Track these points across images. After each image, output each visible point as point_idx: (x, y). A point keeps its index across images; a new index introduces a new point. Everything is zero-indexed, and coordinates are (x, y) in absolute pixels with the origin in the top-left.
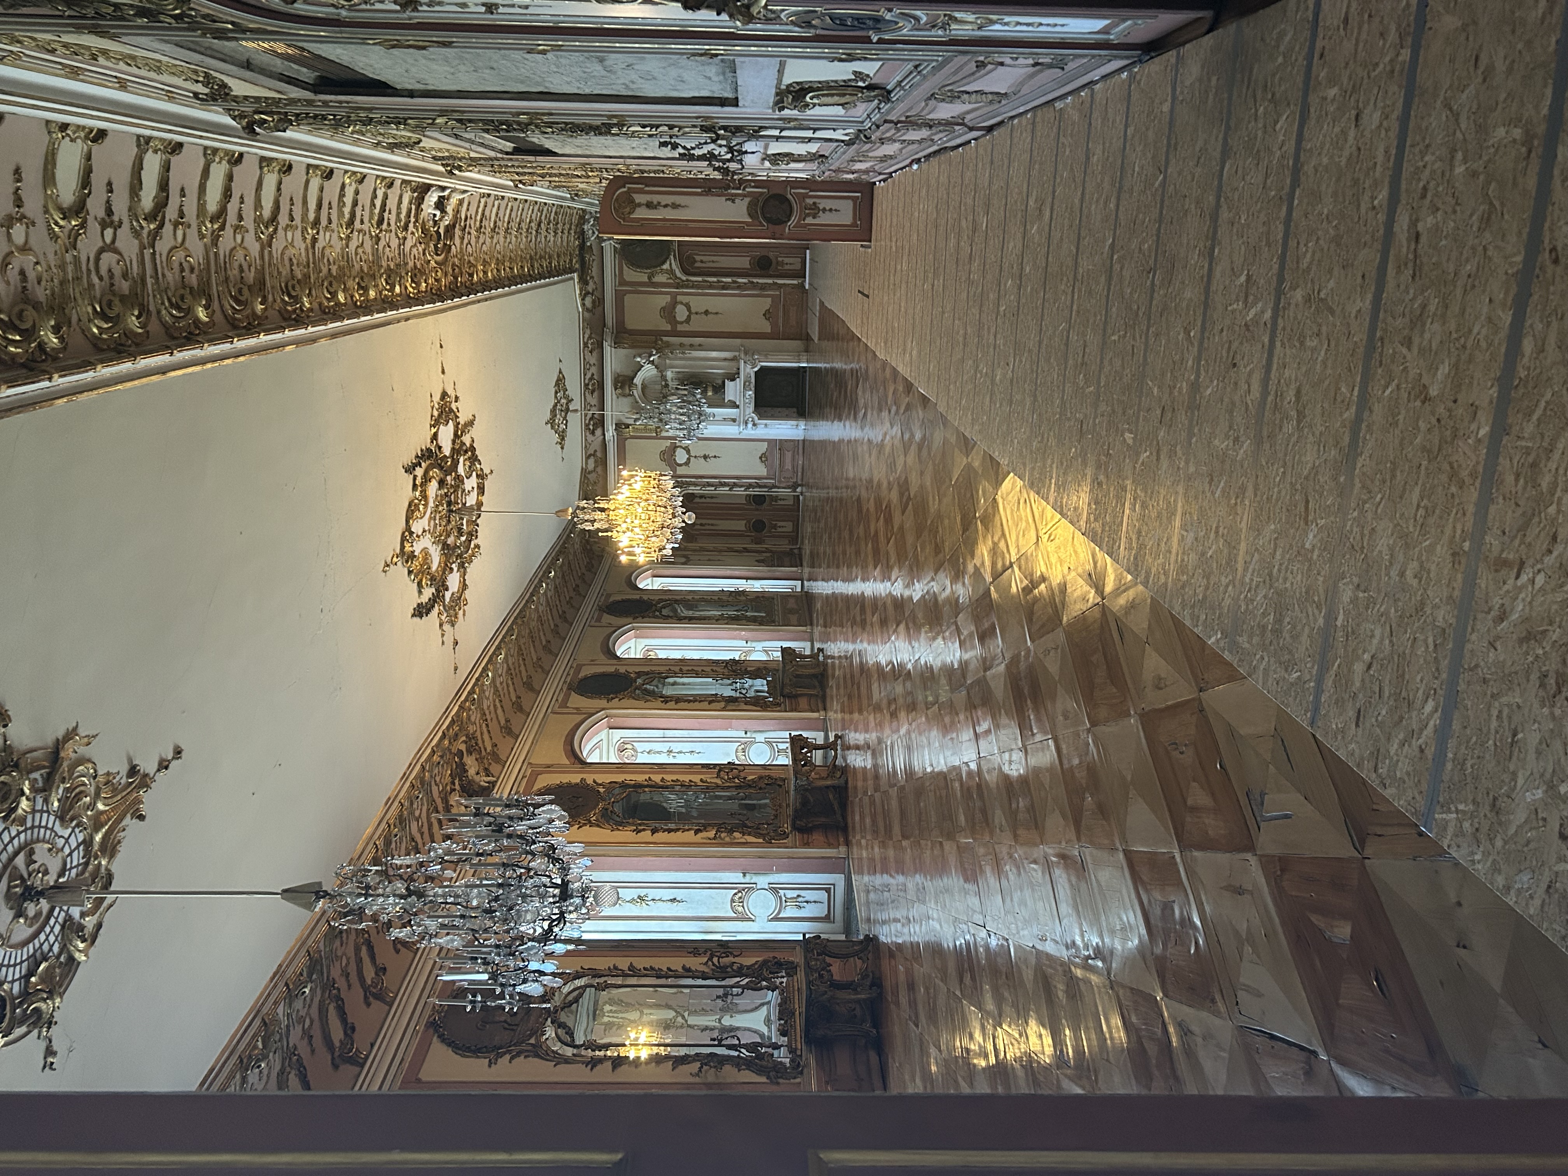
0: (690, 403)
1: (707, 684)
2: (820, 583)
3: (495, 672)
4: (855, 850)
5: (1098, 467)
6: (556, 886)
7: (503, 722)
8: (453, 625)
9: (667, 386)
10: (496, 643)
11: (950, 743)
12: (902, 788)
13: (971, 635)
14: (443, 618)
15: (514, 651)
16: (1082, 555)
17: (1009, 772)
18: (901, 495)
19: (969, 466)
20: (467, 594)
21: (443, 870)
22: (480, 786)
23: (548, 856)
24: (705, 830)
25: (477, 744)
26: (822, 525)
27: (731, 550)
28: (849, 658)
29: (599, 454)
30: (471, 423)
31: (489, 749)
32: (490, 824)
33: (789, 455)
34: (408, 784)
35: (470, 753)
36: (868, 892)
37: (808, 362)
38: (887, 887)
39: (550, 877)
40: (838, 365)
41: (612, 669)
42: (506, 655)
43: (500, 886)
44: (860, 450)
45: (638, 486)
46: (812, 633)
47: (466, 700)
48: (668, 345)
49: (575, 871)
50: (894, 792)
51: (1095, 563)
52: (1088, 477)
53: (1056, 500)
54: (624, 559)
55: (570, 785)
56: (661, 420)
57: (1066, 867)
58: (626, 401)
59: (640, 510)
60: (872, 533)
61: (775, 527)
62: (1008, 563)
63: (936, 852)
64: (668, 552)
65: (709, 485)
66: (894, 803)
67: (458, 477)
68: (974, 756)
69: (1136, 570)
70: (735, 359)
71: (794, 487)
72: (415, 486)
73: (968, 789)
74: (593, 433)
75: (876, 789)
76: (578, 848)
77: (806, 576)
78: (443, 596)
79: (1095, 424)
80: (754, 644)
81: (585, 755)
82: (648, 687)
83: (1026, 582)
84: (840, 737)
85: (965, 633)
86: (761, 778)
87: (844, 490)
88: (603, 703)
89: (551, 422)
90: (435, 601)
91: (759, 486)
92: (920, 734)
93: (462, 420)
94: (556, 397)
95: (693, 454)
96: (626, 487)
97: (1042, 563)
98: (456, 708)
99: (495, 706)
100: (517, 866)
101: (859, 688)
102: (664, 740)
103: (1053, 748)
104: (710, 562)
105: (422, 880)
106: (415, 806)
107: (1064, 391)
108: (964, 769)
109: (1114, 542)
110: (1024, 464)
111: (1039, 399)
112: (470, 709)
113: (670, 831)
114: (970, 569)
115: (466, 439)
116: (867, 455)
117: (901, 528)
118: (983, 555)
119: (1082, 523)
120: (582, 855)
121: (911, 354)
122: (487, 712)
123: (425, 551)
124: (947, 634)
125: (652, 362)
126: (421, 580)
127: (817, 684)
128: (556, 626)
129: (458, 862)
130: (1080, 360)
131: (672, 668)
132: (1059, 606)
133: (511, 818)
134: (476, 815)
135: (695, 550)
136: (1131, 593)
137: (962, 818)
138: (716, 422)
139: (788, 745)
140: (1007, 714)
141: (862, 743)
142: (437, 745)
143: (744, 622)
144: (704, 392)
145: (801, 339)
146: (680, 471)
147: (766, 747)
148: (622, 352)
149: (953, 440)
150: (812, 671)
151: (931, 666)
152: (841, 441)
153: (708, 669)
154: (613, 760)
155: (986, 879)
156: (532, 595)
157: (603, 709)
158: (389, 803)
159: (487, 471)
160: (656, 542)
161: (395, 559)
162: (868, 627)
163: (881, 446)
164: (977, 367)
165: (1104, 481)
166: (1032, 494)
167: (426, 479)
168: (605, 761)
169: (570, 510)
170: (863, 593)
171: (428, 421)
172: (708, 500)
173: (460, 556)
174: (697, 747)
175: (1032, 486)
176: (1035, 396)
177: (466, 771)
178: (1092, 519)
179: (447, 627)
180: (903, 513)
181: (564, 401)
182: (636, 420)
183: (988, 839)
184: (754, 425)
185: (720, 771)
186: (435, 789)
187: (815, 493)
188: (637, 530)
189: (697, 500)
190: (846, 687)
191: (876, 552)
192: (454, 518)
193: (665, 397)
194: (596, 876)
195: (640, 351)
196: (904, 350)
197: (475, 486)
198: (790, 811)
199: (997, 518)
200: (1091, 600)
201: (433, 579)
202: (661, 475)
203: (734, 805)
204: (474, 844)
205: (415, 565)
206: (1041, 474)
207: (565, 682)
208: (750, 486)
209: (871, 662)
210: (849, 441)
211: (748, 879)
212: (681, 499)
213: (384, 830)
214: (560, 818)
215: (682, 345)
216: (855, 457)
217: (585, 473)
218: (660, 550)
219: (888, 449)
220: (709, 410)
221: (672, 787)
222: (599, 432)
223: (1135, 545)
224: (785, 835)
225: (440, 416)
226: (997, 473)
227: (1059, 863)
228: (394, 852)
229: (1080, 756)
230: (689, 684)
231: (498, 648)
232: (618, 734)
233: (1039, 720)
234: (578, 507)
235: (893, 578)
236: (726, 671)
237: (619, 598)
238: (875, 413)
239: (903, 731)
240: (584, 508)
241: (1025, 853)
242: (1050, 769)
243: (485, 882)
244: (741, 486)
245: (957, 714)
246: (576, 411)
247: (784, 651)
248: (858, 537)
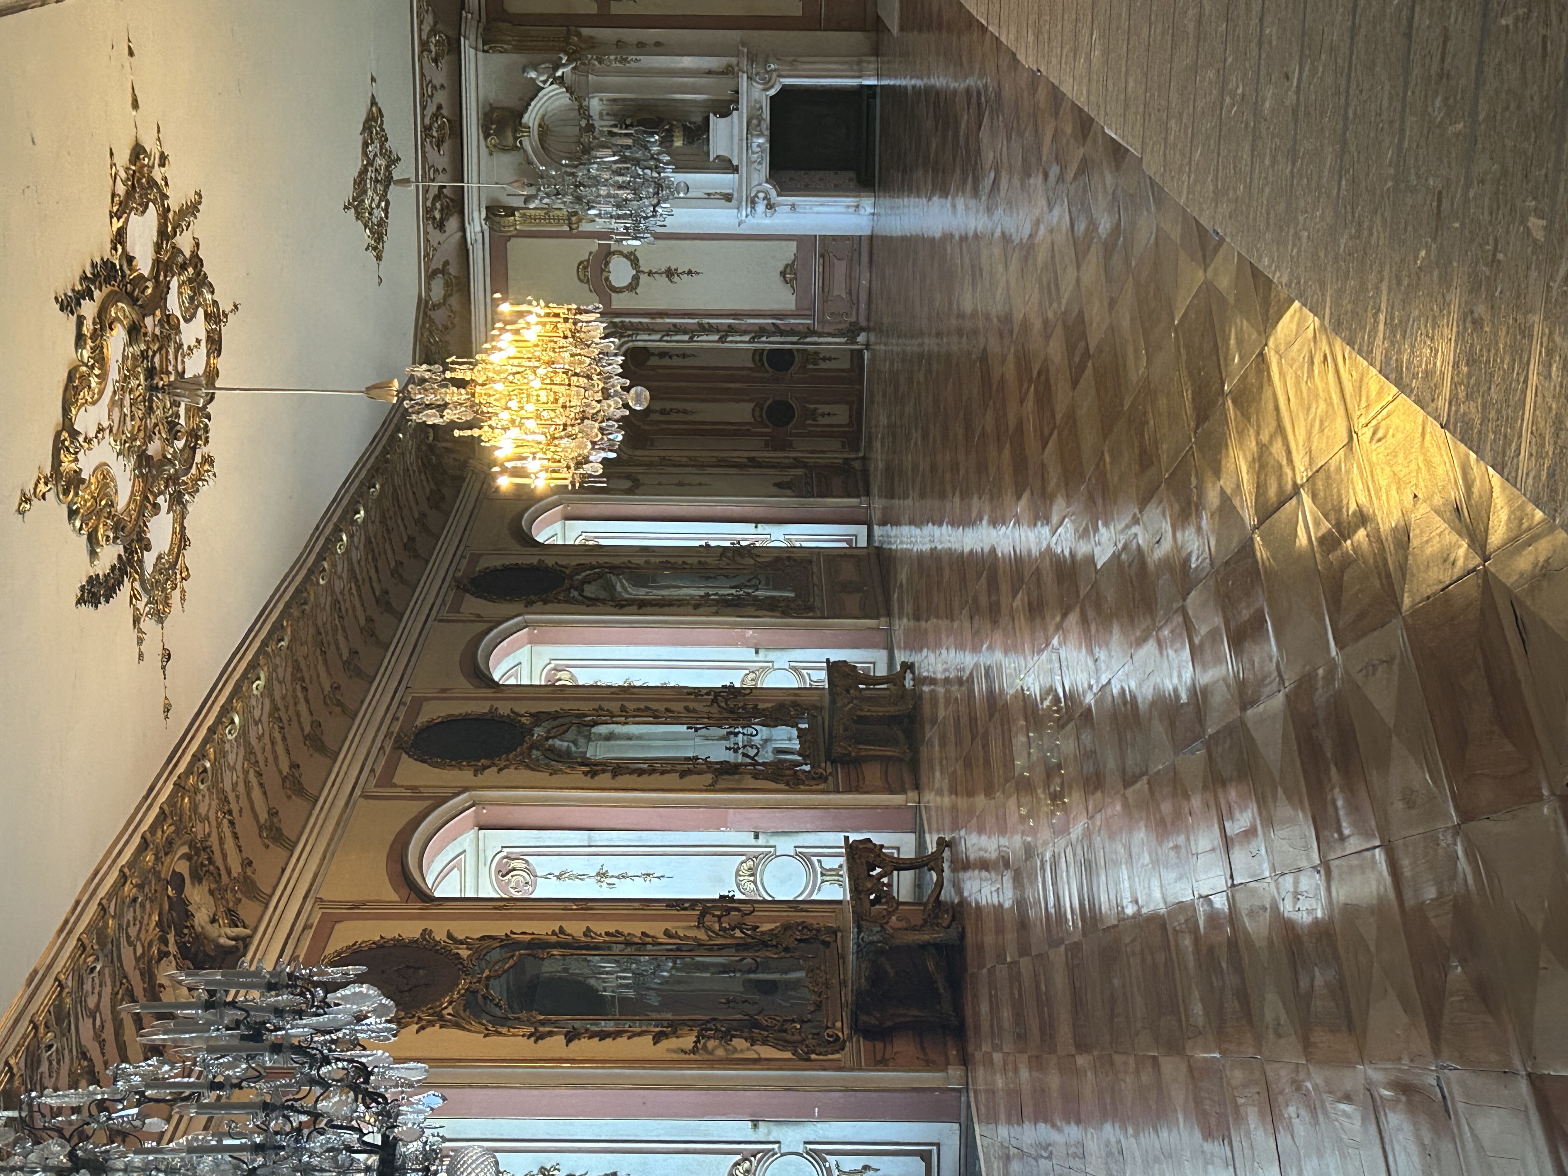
0: (637, 162)
1: (675, 737)
2: (906, 530)
3: (246, 714)
4: (980, 1073)
5: (1474, 288)
6: (370, 1149)
7: (263, 817)
8: (161, 621)
9: (590, 128)
10: (249, 656)
11: (1172, 854)
12: (1075, 948)
13: (1214, 634)
14: (140, 605)
15: (285, 672)
16: (1441, 471)
17: (1295, 916)
18: (1071, 347)
19: (1209, 289)
20: (189, 557)
21: (142, 1116)
22: (219, 946)
23: (355, 1088)
24: (675, 1033)
25: (210, 859)
26: (909, 409)
27: (722, 463)
28: (965, 682)
29: (453, 270)
30: (192, 209)
31: (236, 870)
32: (237, 1025)
33: (840, 268)
34: (72, 943)
35: (197, 878)
36: (1007, 1159)
37: (879, 76)
38: (1046, 1149)
39: (359, 1130)
40: (939, 81)
41: (482, 708)
42: (269, 680)
43: (258, 1149)
44: (985, 254)
45: (532, 335)
46: (889, 632)
47: (189, 771)
48: (592, 44)
49: (408, 1118)
50: (1058, 956)
51: (1469, 486)
52: (1454, 307)
53: (1388, 358)
54: (504, 483)
55: (399, 944)
56: (579, 199)
57: (1412, 1109)
58: (506, 159)
59: (537, 384)
60: (1012, 427)
61: (813, 414)
62: (1289, 486)
63: (1144, 1078)
64: (595, 468)
65: (678, 329)
66: (1060, 980)
67: (168, 320)
68: (1221, 883)
69: (1552, 499)
70: (728, 71)
71: (852, 332)
72: (80, 339)
73: (1211, 950)
74: (440, 226)
75: (1024, 950)
76: (415, 1072)
77: (877, 515)
78: (141, 561)
79: (1466, 201)
80: (773, 655)
81: (430, 881)
82: (557, 743)
83: (1326, 526)
84: (949, 844)
85: (1203, 630)
86: (787, 927)
87: (955, 339)
88: (465, 776)
89: (356, 205)
90: (123, 572)
91: (778, 331)
92: (1112, 837)
93: (174, 203)
94: (365, 154)
95: (644, 267)
96: (508, 337)
97: (1359, 486)
98: (170, 787)
99: (247, 783)
100: (292, 1108)
101: (985, 746)
102: (592, 851)
103: (1383, 866)
104: (682, 488)
105: (103, 1137)
106: (88, 987)
107: (1402, 131)
108: (1202, 910)
109: (1507, 442)
110: (1322, 284)
111: (1352, 149)
112: (197, 790)
113: (603, 1036)
114: (1212, 498)
115: (183, 241)
116: (1001, 268)
117: (1071, 416)
118: (1237, 469)
119: (1442, 403)
120: (425, 1086)
121: (1088, 58)
122: (231, 797)
123: (103, 470)
124: (1166, 632)
125: (561, 81)
126: (96, 529)
127: (900, 734)
128: (369, 619)
129: (174, 1101)
130: (1435, 68)
131: (606, 705)
132: (1396, 576)
133: (279, 1012)
134: (208, 1005)
135: (650, 465)
136: (1543, 549)
137: (1198, 1009)
138: (690, 201)
139: (842, 860)
140: (1289, 798)
141: (994, 856)
142: (131, 864)
143: (751, 610)
144: (666, 141)
145: (862, 29)
146: (619, 302)
147: (797, 866)
148: (499, 60)
149: (1176, 234)
150: (892, 710)
151: (1134, 698)
152: (947, 237)
153: (678, 707)
154: (488, 891)
155: (1248, 1133)
156: (321, 557)
157: (465, 789)
158: (34, 980)
159: (225, 305)
160: (569, 449)
161: (42, 488)
162: (1005, 620)
163: (1028, 248)
164: (1225, 83)
165: (1487, 317)
166: (1338, 344)
167: (103, 323)
168: (470, 894)
169: (396, 385)
170: (993, 550)
171: (106, 205)
172: (676, 362)
173: (174, 479)
174: (656, 865)
175: (1337, 326)
176: (1344, 143)
177: (189, 916)
178: (1462, 395)
179: (148, 624)
180: (1075, 384)
181: (380, 162)
182: (528, 199)
183: (1251, 1052)
184: (770, 206)
185: (703, 915)
186: (127, 954)
187: (895, 345)
188: (531, 424)
189: (654, 361)
190: (959, 743)
191: (1020, 464)
192: (162, 402)
193: (587, 150)
194: (452, 1127)
195: (539, 57)
196: (1075, 51)
197: (203, 336)
198: (848, 995)
199: (1267, 394)
200: (1460, 563)
201: (118, 527)
202: (579, 312)
203: (733, 983)
204: (205, 1065)
205: (83, 498)
206: (1355, 303)
207: (388, 734)
208: (761, 331)
209: (1012, 691)
210: (964, 238)
211: (762, 1132)
212: (620, 359)
213: (25, 1037)
214: (379, 1011)
215: (620, 44)
216: (976, 271)
217: (424, 307)
218: (579, 464)
219: (1042, 256)
220: (677, 178)
221: (607, 946)
222: (452, 224)
223: (1549, 448)
224: (837, 1045)
225: (129, 194)
226: (1266, 302)
227: (1398, 1101)
228: (46, 1082)
229: (1438, 883)
230: (640, 737)
231: (253, 665)
232: (496, 839)
233: (1354, 808)
234: (411, 379)
235: (1055, 519)
236: (714, 709)
237: (496, 562)
238: (1016, 181)
239: (1077, 830)
240: (423, 380)
241: (1327, 1082)
242: (1379, 909)
243: (227, 1142)
244: (745, 333)
245: (1187, 797)
246: (406, 181)
247: (833, 668)
248: (983, 434)
